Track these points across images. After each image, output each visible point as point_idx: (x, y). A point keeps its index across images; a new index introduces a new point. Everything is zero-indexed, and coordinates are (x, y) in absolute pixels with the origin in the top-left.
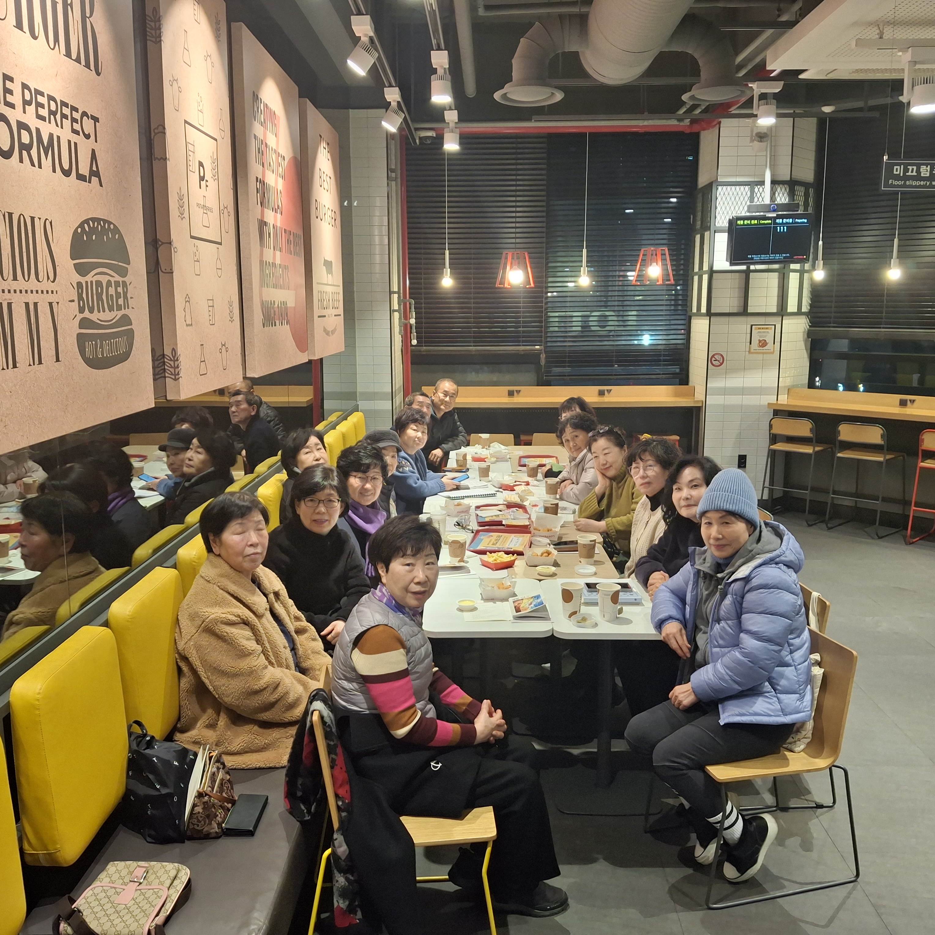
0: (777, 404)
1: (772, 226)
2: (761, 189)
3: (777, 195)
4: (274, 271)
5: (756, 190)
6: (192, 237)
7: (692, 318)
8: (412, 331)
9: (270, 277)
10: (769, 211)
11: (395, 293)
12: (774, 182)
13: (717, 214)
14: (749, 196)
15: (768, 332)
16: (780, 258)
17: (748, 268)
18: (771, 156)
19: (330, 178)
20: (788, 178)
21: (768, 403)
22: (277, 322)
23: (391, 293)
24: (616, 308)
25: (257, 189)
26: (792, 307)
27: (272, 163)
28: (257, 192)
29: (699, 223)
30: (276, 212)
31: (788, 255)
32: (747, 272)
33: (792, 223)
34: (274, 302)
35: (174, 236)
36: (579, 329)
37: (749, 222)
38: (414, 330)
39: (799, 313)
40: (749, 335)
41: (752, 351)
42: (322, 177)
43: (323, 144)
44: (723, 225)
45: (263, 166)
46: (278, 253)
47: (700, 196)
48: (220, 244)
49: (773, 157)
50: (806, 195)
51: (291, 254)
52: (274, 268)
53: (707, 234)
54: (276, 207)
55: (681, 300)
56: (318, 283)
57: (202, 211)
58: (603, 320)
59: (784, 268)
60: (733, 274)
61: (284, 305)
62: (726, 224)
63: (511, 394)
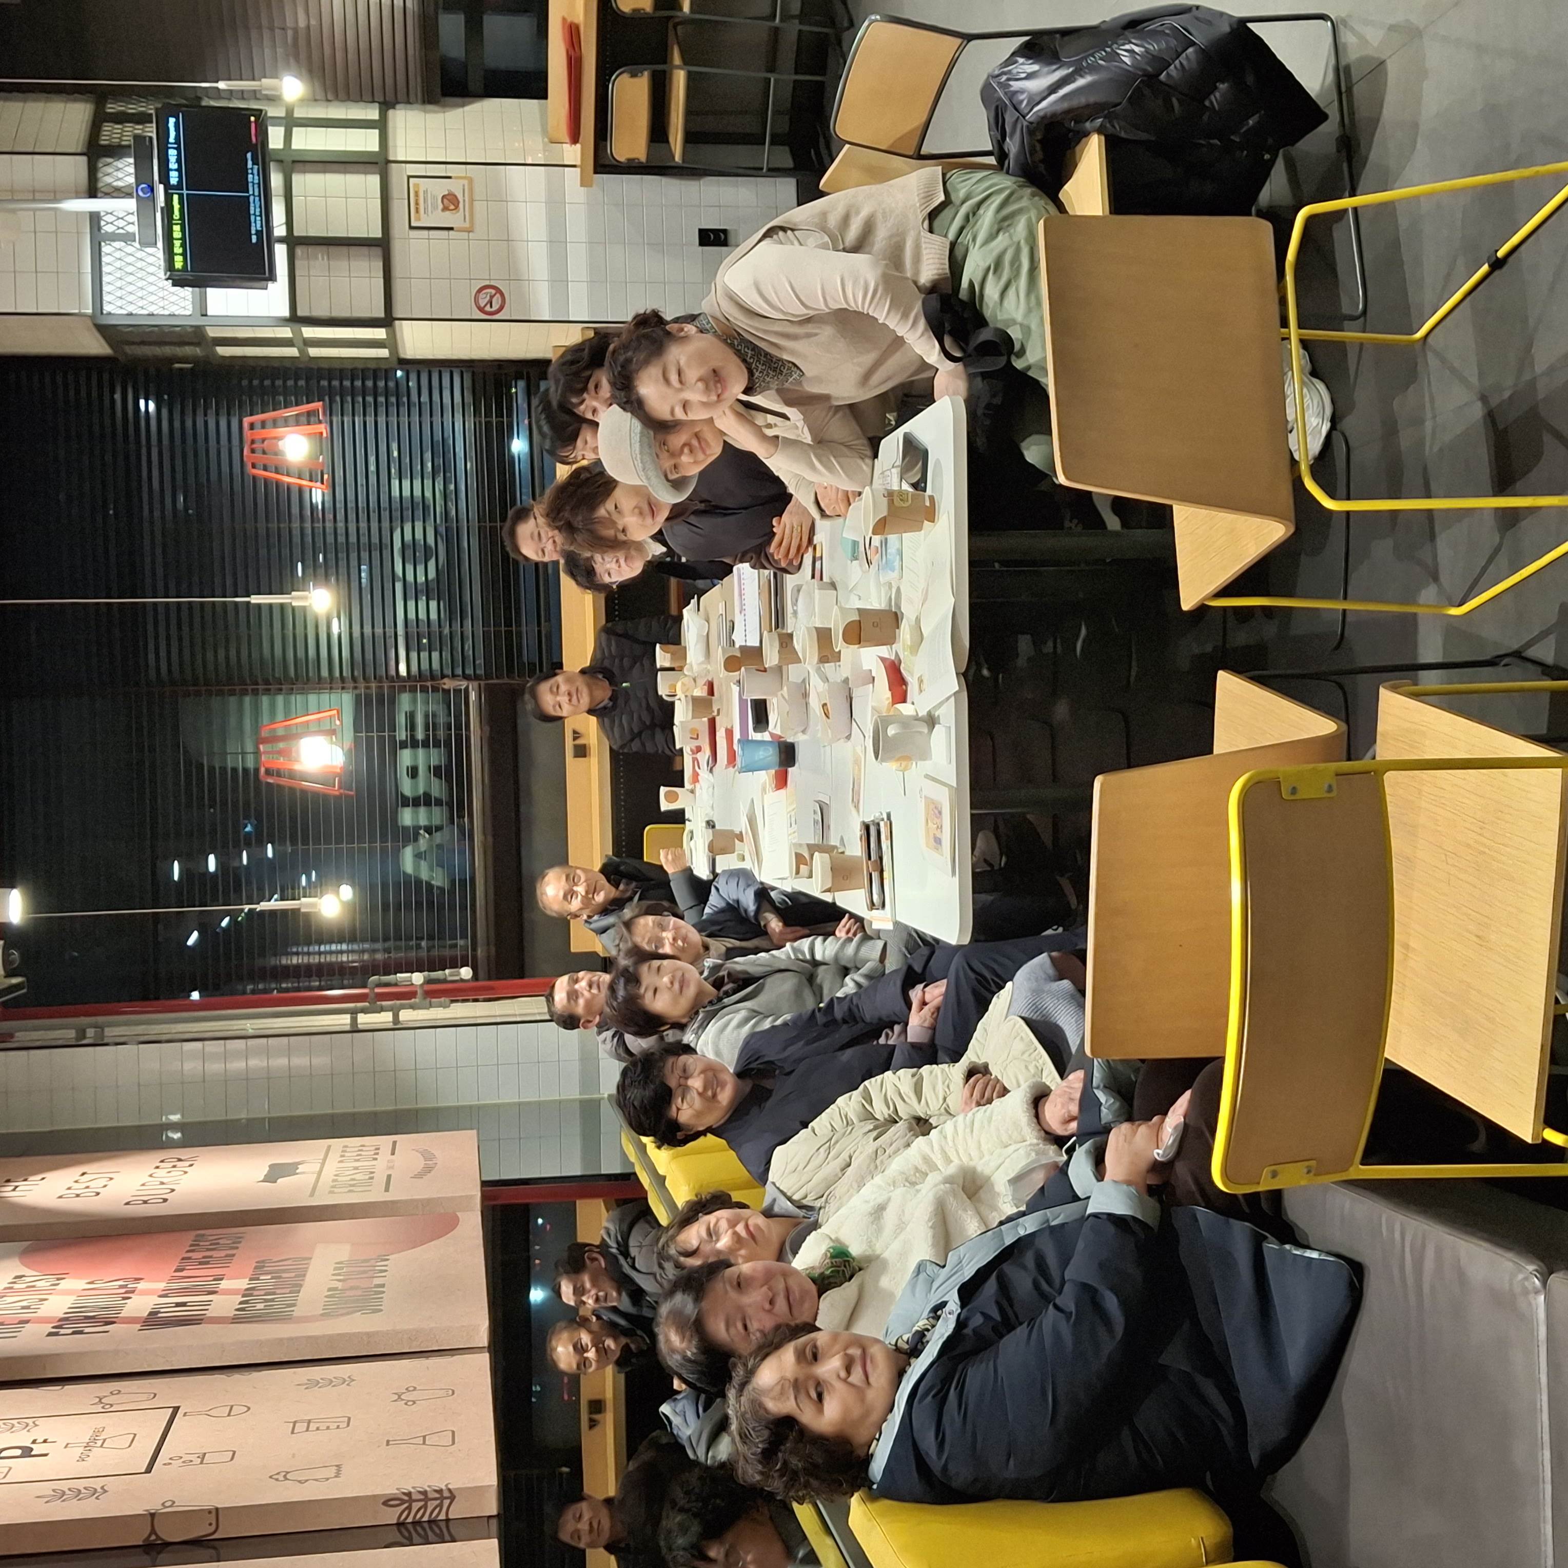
0: (582, 167)
1: (185, 192)
2: (109, 218)
3: (120, 184)
4: (263, 1292)
5: (109, 229)
6: (149, 1470)
7: (402, 356)
8: (442, 977)
9: (272, 1300)
10: (153, 200)
11: (354, 1021)
12: (93, 192)
13: (167, 313)
14: (123, 244)
15: (425, 192)
16: (255, 172)
17: (281, 240)
18: (34, 200)
19: (83, 1174)
20: (84, 159)
21: (582, 185)
22: (377, 1281)
23: (355, 1030)
24: (386, 524)
25: (74, 1333)
26: (367, 141)
27: (24, 1304)
28: (81, 1333)
29: (188, 350)
30: (133, 1292)
31: (249, 155)
32: (293, 242)
33: (178, 149)
34: (329, 1290)
35: (137, 1508)
36: (433, 604)
37: (177, 243)
38: (438, 974)
39: (381, 125)
40: (432, 232)
41: (467, 225)
42: (78, 1192)
43: (8, 1192)
44: (190, 297)
45: (27, 1322)
46: (224, 1284)
47: (129, 350)
48: (176, 1409)
49: (38, 196)
50: (121, 118)
51: (233, 1255)
52: (255, 1293)
53: (212, 333)
54: (123, 1290)
55: (363, 383)
56: (312, 1194)
57: (96, 1451)
58: (411, 552)
59: (281, 161)
60: (297, 273)
61: (342, 1268)
62: (187, 292)
63: (581, 751)
